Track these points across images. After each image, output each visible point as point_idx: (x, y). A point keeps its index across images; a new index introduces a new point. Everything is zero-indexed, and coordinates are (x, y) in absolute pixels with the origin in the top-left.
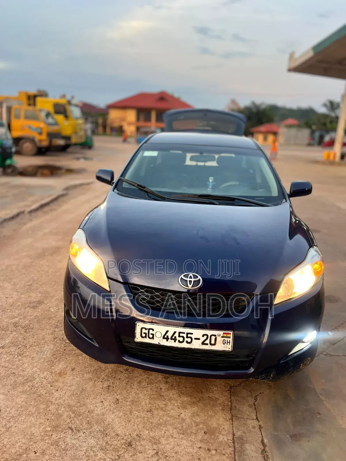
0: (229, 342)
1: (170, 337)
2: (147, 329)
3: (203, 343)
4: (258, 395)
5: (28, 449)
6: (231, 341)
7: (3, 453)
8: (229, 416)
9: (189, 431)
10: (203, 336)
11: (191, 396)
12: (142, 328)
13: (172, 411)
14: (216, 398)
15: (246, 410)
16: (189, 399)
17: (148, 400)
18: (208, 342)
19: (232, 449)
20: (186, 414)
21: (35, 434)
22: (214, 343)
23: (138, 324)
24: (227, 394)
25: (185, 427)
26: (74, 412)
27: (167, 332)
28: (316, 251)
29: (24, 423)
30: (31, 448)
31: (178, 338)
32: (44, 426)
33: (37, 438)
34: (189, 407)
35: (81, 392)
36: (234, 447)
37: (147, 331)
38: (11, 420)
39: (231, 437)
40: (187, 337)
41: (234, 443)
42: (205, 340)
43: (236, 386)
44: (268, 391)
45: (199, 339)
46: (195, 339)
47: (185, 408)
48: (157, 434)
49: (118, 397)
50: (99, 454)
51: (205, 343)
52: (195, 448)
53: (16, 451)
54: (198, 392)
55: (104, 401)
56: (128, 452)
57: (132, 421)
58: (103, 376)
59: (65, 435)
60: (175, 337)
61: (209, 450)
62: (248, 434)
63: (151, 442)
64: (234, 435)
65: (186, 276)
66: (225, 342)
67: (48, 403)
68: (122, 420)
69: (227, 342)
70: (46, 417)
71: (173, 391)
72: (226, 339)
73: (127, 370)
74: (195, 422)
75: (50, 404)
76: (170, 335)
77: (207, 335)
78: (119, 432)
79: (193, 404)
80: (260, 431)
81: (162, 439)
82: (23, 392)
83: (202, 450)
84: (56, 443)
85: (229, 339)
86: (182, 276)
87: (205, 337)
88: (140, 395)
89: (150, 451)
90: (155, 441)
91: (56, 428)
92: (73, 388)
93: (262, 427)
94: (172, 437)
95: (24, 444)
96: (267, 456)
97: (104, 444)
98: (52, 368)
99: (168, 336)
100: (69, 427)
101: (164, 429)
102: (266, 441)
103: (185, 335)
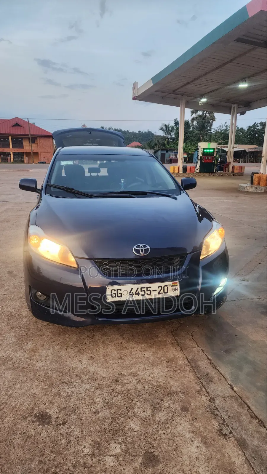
0: (177, 289)
1: (134, 293)
2: (116, 290)
3: (159, 293)
4: (192, 333)
5: (36, 404)
6: (178, 288)
7: (16, 412)
8: (179, 349)
9: (155, 364)
10: (159, 287)
11: (146, 343)
12: (112, 291)
13: (137, 355)
14: (165, 340)
15: (189, 343)
16: (146, 345)
17: (115, 352)
18: (162, 291)
19: (190, 367)
20: (149, 354)
21: (37, 393)
22: (166, 292)
23: (108, 287)
24: (171, 336)
25: (151, 362)
26: (60, 372)
27: (132, 289)
28: (216, 222)
29: (22, 389)
30: (39, 403)
31: (140, 293)
32: (41, 386)
33: (40, 395)
34: (148, 349)
35: (59, 359)
36: (191, 365)
37: (116, 292)
38: (9, 389)
39: (186, 360)
40: (147, 290)
41: (189, 362)
42: (160, 291)
43: (175, 331)
44: (198, 329)
45: (156, 290)
46: (153, 291)
47: (145, 351)
48: (133, 370)
49: (91, 355)
50: (97, 392)
51: (160, 292)
52: (165, 372)
53: (26, 408)
54: (150, 339)
55: (81, 360)
56: (118, 385)
57: (111, 367)
58: (71, 344)
59: (62, 387)
60: (138, 292)
61: (175, 371)
62: (196, 356)
63: (132, 376)
64: (187, 359)
65: (138, 247)
66: (174, 290)
67: (35, 371)
68: (102, 368)
69: (176, 289)
70: (38, 380)
71: (131, 343)
72: (175, 287)
73: (88, 337)
74: (157, 357)
75: (36, 372)
76: (134, 291)
77: (161, 287)
78: (105, 376)
79: (151, 347)
80: (204, 353)
81: (139, 372)
82: (8, 369)
83: (170, 372)
84: (58, 394)
85: (176, 287)
86: (135, 247)
87: (160, 288)
88: (108, 350)
89: (134, 381)
90: (135, 375)
91: (52, 385)
92: (51, 357)
93: (204, 351)
94: (145, 369)
95: (31, 401)
96: (215, 365)
97: (97, 385)
98: (23, 348)
99: (132, 293)
100: (62, 382)
101: (137, 366)
102: (210, 357)
103: (145, 289)
